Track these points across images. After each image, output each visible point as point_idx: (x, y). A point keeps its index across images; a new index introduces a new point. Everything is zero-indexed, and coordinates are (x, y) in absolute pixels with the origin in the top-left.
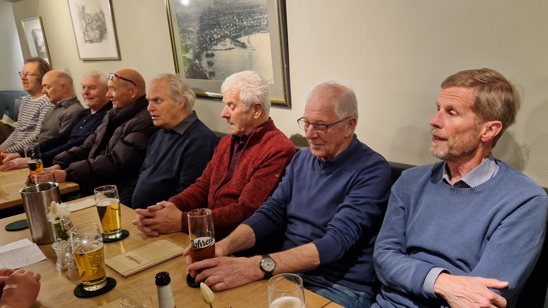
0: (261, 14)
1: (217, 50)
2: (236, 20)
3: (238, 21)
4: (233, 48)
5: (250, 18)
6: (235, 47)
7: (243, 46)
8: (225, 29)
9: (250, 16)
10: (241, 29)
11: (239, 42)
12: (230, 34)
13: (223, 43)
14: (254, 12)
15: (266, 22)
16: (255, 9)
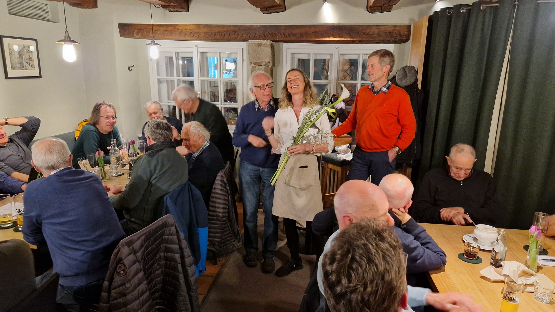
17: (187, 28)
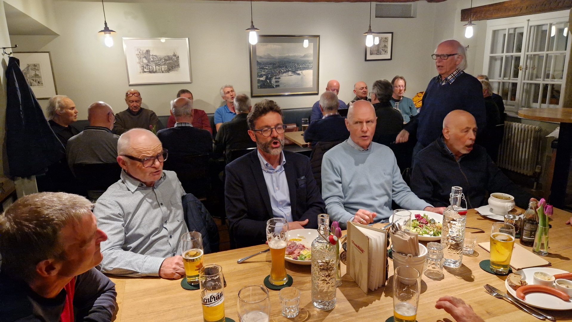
0: (309, 63)
2: (296, 65)
7: (299, 74)
8: (289, 68)
9: (304, 64)
10: (298, 68)
11: (296, 73)
12: (292, 70)
13: (287, 73)
14: (306, 63)
15: (311, 66)
16: (307, 62)
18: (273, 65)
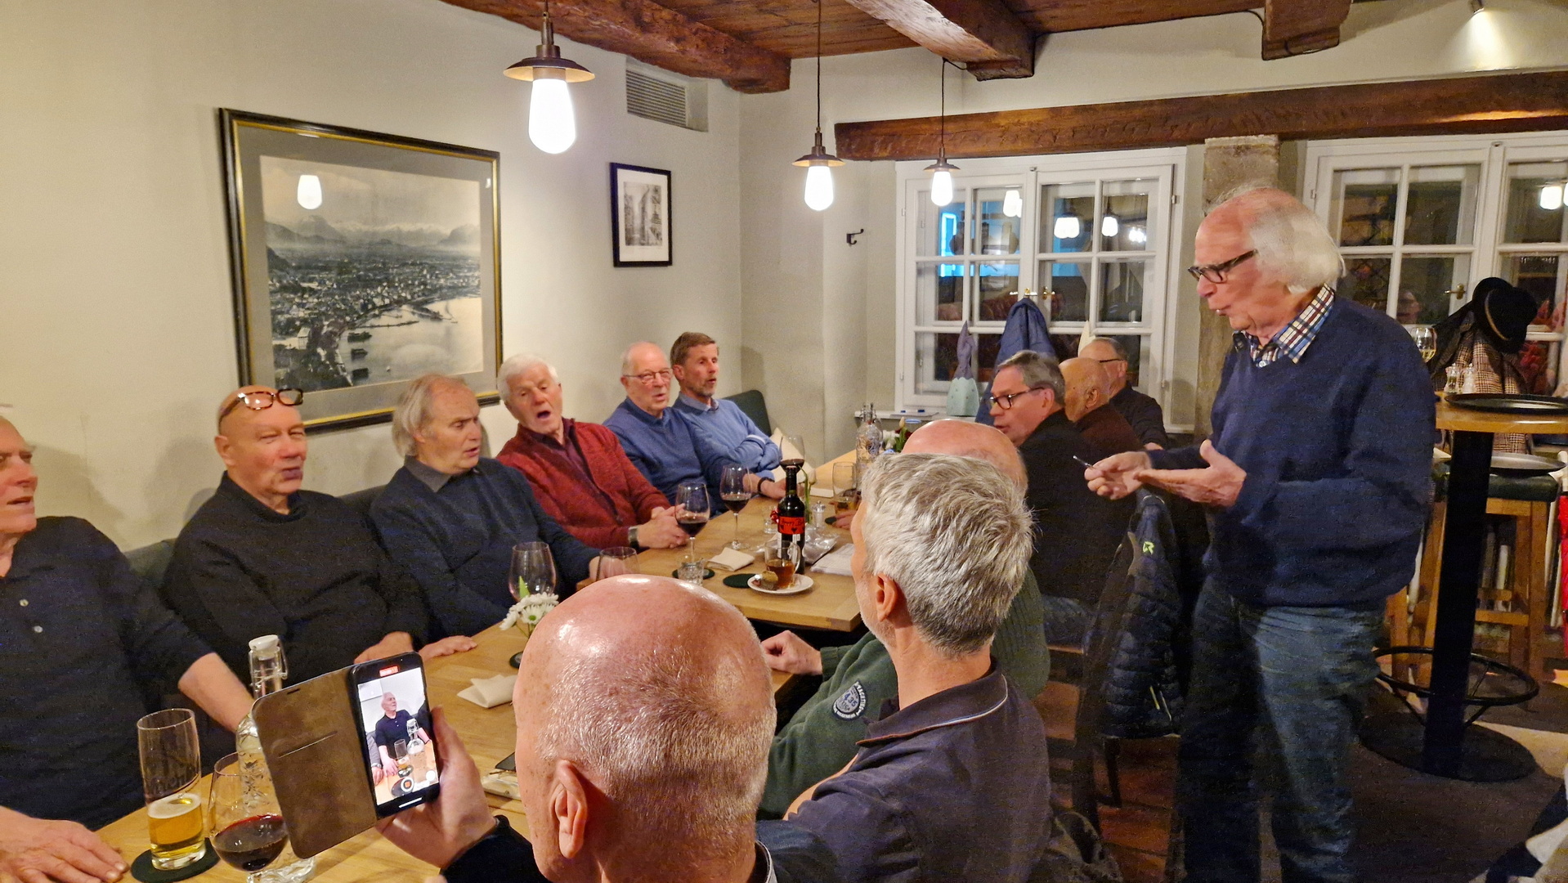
0: (470, 270)
1: (379, 326)
2: (425, 276)
3: (431, 277)
4: (415, 322)
5: (451, 275)
6: (421, 319)
8: (402, 289)
9: (452, 272)
10: (434, 290)
12: (413, 297)
15: (477, 282)
16: (461, 263)
17: (1024, 119)
18: (340, 274)
